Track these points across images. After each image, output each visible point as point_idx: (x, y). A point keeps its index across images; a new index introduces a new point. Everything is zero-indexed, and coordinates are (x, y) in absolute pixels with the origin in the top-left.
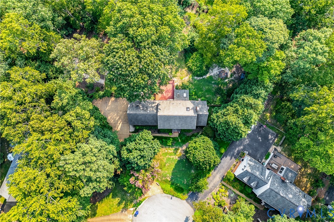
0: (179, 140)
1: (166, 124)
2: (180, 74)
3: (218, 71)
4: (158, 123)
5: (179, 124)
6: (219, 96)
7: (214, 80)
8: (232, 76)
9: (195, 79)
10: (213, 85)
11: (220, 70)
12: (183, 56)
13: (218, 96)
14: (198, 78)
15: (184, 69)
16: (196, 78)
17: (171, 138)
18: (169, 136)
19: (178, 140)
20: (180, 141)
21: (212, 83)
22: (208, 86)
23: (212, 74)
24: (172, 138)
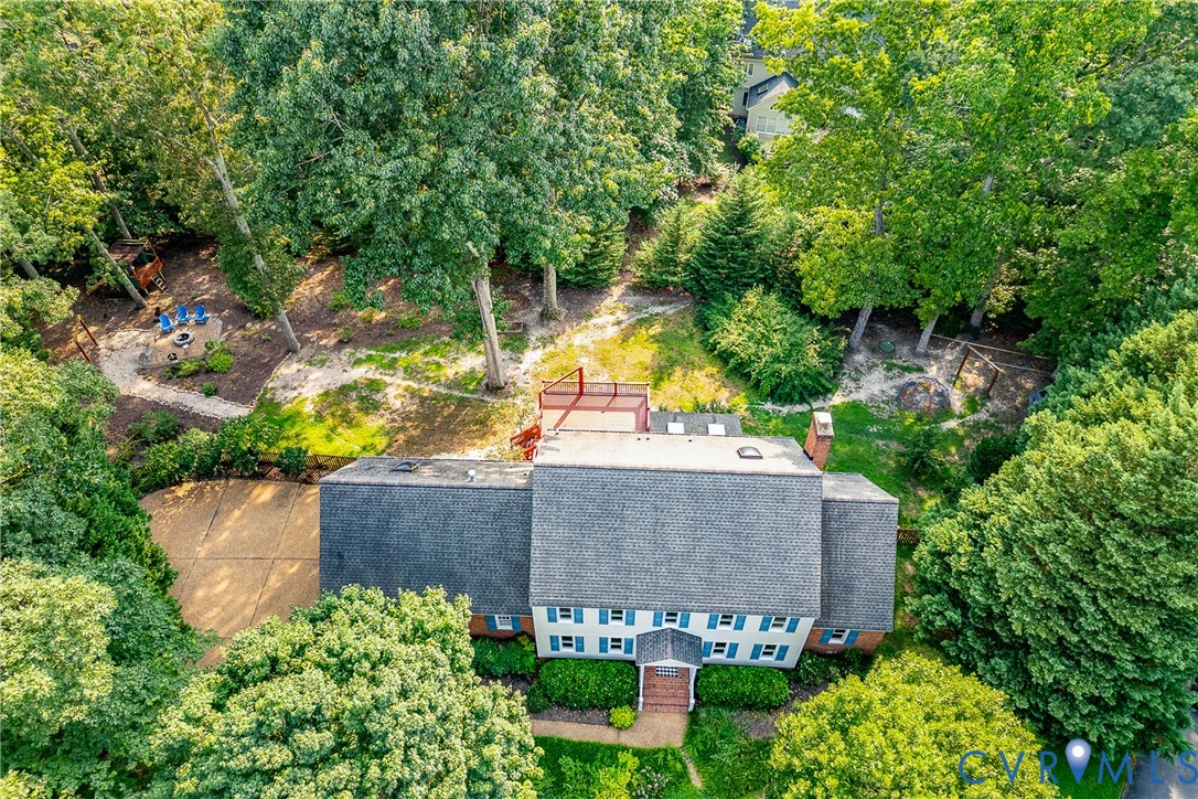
0: (692, 769)
1: (589, 554)
2: (677, 388)
3: (891, 383)
4: (535, 543)
5: (687, 557)
6: (931, 497)
7: (879, 421)
8: (973, 404)
9: (768, 413)
10: (880, 443)
11: (900, 382)
12: (690, 324)
13: (922, 493)
14: (785, 410)
15: (703, 373)
16: (769, 406)
17: (625, 749)
18: (607, 736)
19: (685, 767)
20: (697, 781)
21: (868, 434)
22: (849, 444)
23: (862, 396)
24: (638, 753)
